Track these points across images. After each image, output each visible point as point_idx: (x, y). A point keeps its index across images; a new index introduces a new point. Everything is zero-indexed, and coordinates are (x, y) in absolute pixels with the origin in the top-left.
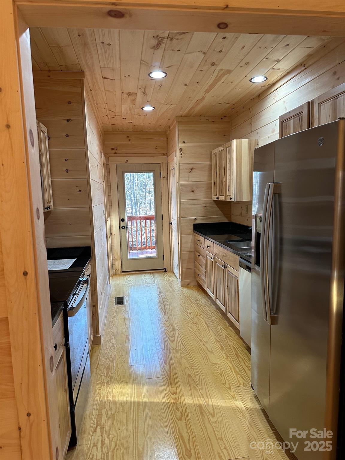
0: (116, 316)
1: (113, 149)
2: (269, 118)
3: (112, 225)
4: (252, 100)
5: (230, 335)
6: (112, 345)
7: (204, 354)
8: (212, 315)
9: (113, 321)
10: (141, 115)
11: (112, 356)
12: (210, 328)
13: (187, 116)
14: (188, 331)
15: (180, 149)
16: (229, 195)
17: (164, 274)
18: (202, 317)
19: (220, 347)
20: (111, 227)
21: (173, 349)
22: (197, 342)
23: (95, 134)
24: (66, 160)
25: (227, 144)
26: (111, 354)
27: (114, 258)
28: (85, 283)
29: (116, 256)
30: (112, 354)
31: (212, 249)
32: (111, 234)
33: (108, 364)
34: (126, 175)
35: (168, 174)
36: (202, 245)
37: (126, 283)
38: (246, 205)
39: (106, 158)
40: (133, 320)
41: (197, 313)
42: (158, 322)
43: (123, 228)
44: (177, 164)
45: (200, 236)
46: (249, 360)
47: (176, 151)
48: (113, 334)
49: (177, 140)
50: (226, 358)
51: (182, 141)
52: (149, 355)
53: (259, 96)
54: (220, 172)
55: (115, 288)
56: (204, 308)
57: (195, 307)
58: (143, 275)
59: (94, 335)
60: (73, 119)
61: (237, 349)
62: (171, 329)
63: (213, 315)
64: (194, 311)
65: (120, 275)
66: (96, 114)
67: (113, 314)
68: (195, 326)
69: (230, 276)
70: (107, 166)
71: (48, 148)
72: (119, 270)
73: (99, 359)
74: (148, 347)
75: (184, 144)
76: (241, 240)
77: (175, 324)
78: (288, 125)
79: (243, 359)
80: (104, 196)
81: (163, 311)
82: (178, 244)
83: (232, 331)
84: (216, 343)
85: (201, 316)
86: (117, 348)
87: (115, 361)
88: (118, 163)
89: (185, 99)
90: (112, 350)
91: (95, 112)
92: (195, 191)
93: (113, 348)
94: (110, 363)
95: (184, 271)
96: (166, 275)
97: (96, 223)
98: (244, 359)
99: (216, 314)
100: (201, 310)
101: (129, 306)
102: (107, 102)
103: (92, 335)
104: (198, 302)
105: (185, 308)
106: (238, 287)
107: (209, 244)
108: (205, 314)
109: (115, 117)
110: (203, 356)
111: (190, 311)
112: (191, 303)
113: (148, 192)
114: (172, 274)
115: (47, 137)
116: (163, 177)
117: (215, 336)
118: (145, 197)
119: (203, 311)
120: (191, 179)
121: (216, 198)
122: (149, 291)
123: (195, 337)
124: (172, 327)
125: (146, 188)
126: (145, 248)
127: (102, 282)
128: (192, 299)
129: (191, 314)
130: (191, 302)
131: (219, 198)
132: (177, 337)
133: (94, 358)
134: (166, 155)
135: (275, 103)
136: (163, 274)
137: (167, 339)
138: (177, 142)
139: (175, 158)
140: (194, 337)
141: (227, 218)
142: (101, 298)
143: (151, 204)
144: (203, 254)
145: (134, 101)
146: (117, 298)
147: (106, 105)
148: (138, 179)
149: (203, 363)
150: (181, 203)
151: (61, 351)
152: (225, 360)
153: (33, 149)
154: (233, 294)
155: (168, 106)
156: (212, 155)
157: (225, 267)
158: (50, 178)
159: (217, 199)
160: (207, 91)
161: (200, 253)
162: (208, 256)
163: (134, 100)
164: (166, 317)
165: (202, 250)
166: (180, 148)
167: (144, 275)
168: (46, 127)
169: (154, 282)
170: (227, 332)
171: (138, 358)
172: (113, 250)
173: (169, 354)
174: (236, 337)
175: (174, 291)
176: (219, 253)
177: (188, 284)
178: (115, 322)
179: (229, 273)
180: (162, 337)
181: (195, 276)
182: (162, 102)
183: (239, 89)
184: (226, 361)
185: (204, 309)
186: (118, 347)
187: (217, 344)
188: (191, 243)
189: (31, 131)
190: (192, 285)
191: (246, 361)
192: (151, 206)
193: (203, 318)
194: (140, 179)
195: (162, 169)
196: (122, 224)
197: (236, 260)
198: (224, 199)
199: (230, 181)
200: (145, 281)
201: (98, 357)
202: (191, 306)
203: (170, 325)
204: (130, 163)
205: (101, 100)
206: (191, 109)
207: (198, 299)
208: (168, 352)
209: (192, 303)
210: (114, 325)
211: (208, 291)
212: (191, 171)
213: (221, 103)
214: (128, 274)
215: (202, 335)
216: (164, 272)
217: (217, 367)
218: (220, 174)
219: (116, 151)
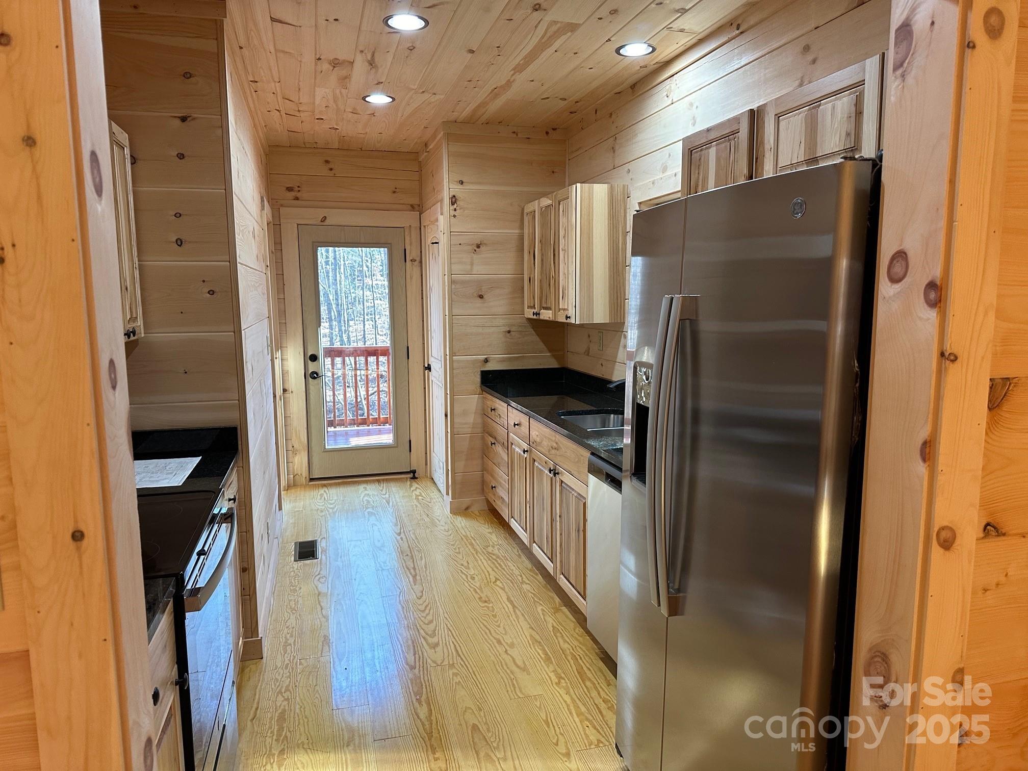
0: (298, 589)
1: (290, 189)
2: (655, 139)
3: (286, 368)
4: (616, 95)
5: (564, 627)
6: (290, 660)
7: (508, 674)
8: (522, 579)
9: (290, 601)
10: (361, 113)
11: (290, 688)
12: (519, 610)
13: (469, 121)
14: (470, 618)
15: (452, 198)
16: (564, 310)
17: (411, 483)
18: (500, 585)
19: (543, 656)
20: (284, 374)
21: (435, 665)
22: (490, 645)
23: (249, 155)
24: (178, 215)
25: (561, 193)
26: (287, 683)
27: (290, 448)
28: (225, 519)
29: (295, 442)
30: (290, 682)
31: (524, 429)
32: (285, 390)
33: (280, 706)
34: (321, 251)
35: (421, 252)
36: (502, 419)
37: (320, 508)
38: (599, 332)
39: (272, 208)
40: (340, 597)
41: (489, 574)
42: (398, 601)
43: (315, 375)
44: (446, 232)
45: (497, 400)
46: (608, 686)
47: (442, 201)
48: (292, 632)
49: (446, 176)
50: (557, 681)
51: (456, 180)
52: (380, 682)
53: (633, 86)
54: (542, 255)
55: (293, 519)
56: (504, 564)
57: (483, 561)
58: (361, 487)
59: (245, 638)
60: (195, 116)
61: (581, 658)
62: (430, 617)
63: (525, 579)
64: (482, 570)
65: (305, 486)
66: (252, 106)
67: (291, 582)
68: (485, 608)
69: (566, 494)
70: (275, 229)
71: (131, 185)
72: (304, 475)
73: (260, 695)
74: (377, 661)
75: (460, 187)
76: (590, 411)
77: (438, 604)
78: (702, 158)
79: (594, 684)
80: (268, 301)
81: (411, 574)
82: (446, 415)
83: (567, 617)
84: (534, 647)
85: (498, 583)
86: (301, 666)
87: (297, 698)
88: (303, 223)
89: (467, 83)
90: (289, 672)
91: (250, 99)
92: (485, 297)
93: (293, 668)
94: (285, 706)
95: (459, 477)
96: (415, 485)
97: (250, 368)
98: (596, 683)
99: (532, 576)
100: (497, 568)
101: (328, 563)
102: (279, 78)
103: (241, 638)
104: (490, 549)
105: (462, 565)
106: (585, 520)
107: (518, 418)
108: (508, 579)
109: (297, 114)
110: (506, 680)
111: (472, 572)
112: (474, 553)
113: (369, 289)
114: (429, 484)
115: (128, 157)
116: (411, 260)
117: (531, 630)
118: (361, 300)
119: (503, 571)
120: (477, 269)
121: (534, 314)
122: (376, 525)
123: (486, 633)
124: (432, 611)
125: (365, 278)
126: (364, 422)
127: (264, 509)
128: (476, 543)
129: (476, 578)
130: (475, 550)
131: (539, 314)
132: (443, 636)
133: (247, 694)
134: (419, 208)
135: (668, 106)
136: (409, 483)
137: (420, 642)
138: (445, 181)
139: (441, 218)
140: (483, 632)
141: (556, 357)
142: (262, 549)
143: (377, 317)
144: (502, 441)
145: (344, 80)
146: (301, 543)
147: (277, 84)
148: (346, 258)
149: (505, 696)
150: (454, 322)
151: (169, 701)
152: (555, 686)
153: (100, 204)
154: (573, 534)
155: (426, 96)
156: (525, 214)
157: (555, 474)
158: (136, 260)
159: (535, 317)
160: (519, 69)
161: (495, 438)
162: (515, 446)
163: (346, 78)
164: (418, 588)
165: (501, 432)
166: (452, 194)
167: (365, 485)
168: (127, 134)
169: (389, 504)
170: (557, 619)
171: (354, 691)
172: (288, 428)
173: (426, 678)
174: (577, 631)
175: (434, 524)
176: (542, 441)
177: (467, 509)
178: (297, 603)
179: (564, 488)
180: (409, 637)
181: (483, 489)
182: (412, 87)
183: (590, 69)
184: (557, 688)
185: (504, 567)
186: (305, 665)
187: (535, 649)
188: (475, 413)
189: (93, 154)
190: (475, 509)
191: (601, 687)
192: (376, 322)
193: (501, 588)
194: (350, 257)
195: (407, 241)
196: (312, 367)
197: (582, 458)
198: (551, 316)
199: (567, 276)
200: (366, 500)
201: (255, 692)
202: (475, 558)
203: (426, 607)
204: (330, 224)
205: (264, 72)
206: (479, 106)
207: (491, 544)
208: (424, 673)
209: (476, 553)
210: (294, 612)
211: (514, 525)
212: (477, 249)
213: (548, 98)
214: (325, 486)
215: (501, 629)
216: (411, 478)
217: (538, 705)
218: (542, 260)
219: (299, 195)
